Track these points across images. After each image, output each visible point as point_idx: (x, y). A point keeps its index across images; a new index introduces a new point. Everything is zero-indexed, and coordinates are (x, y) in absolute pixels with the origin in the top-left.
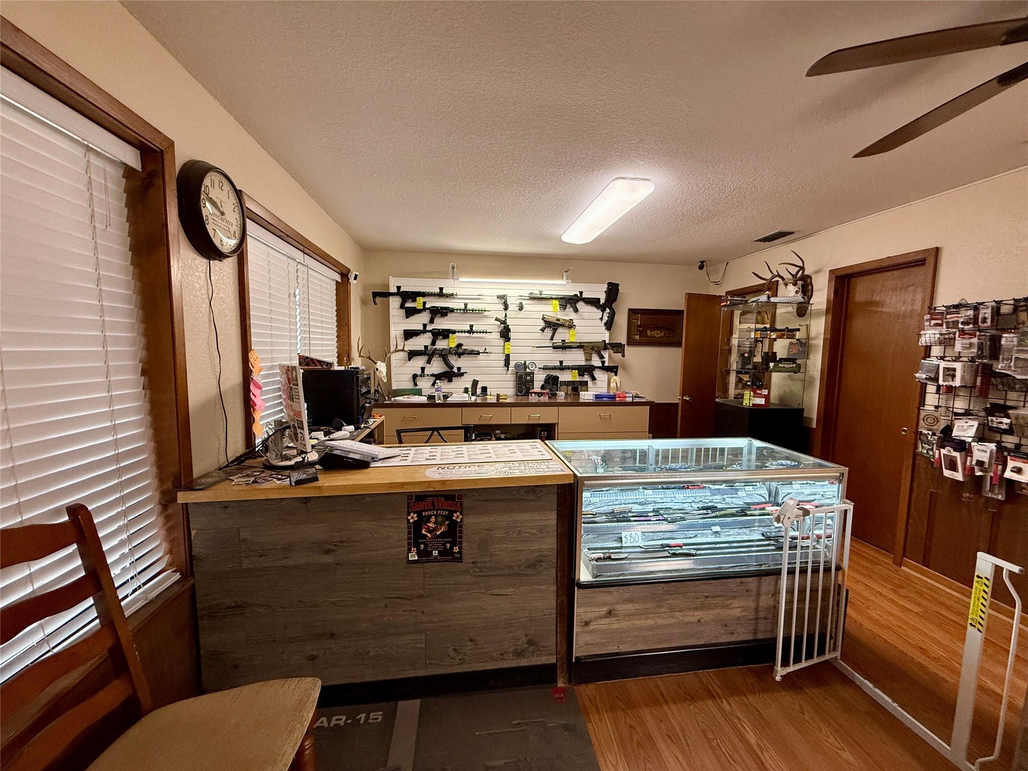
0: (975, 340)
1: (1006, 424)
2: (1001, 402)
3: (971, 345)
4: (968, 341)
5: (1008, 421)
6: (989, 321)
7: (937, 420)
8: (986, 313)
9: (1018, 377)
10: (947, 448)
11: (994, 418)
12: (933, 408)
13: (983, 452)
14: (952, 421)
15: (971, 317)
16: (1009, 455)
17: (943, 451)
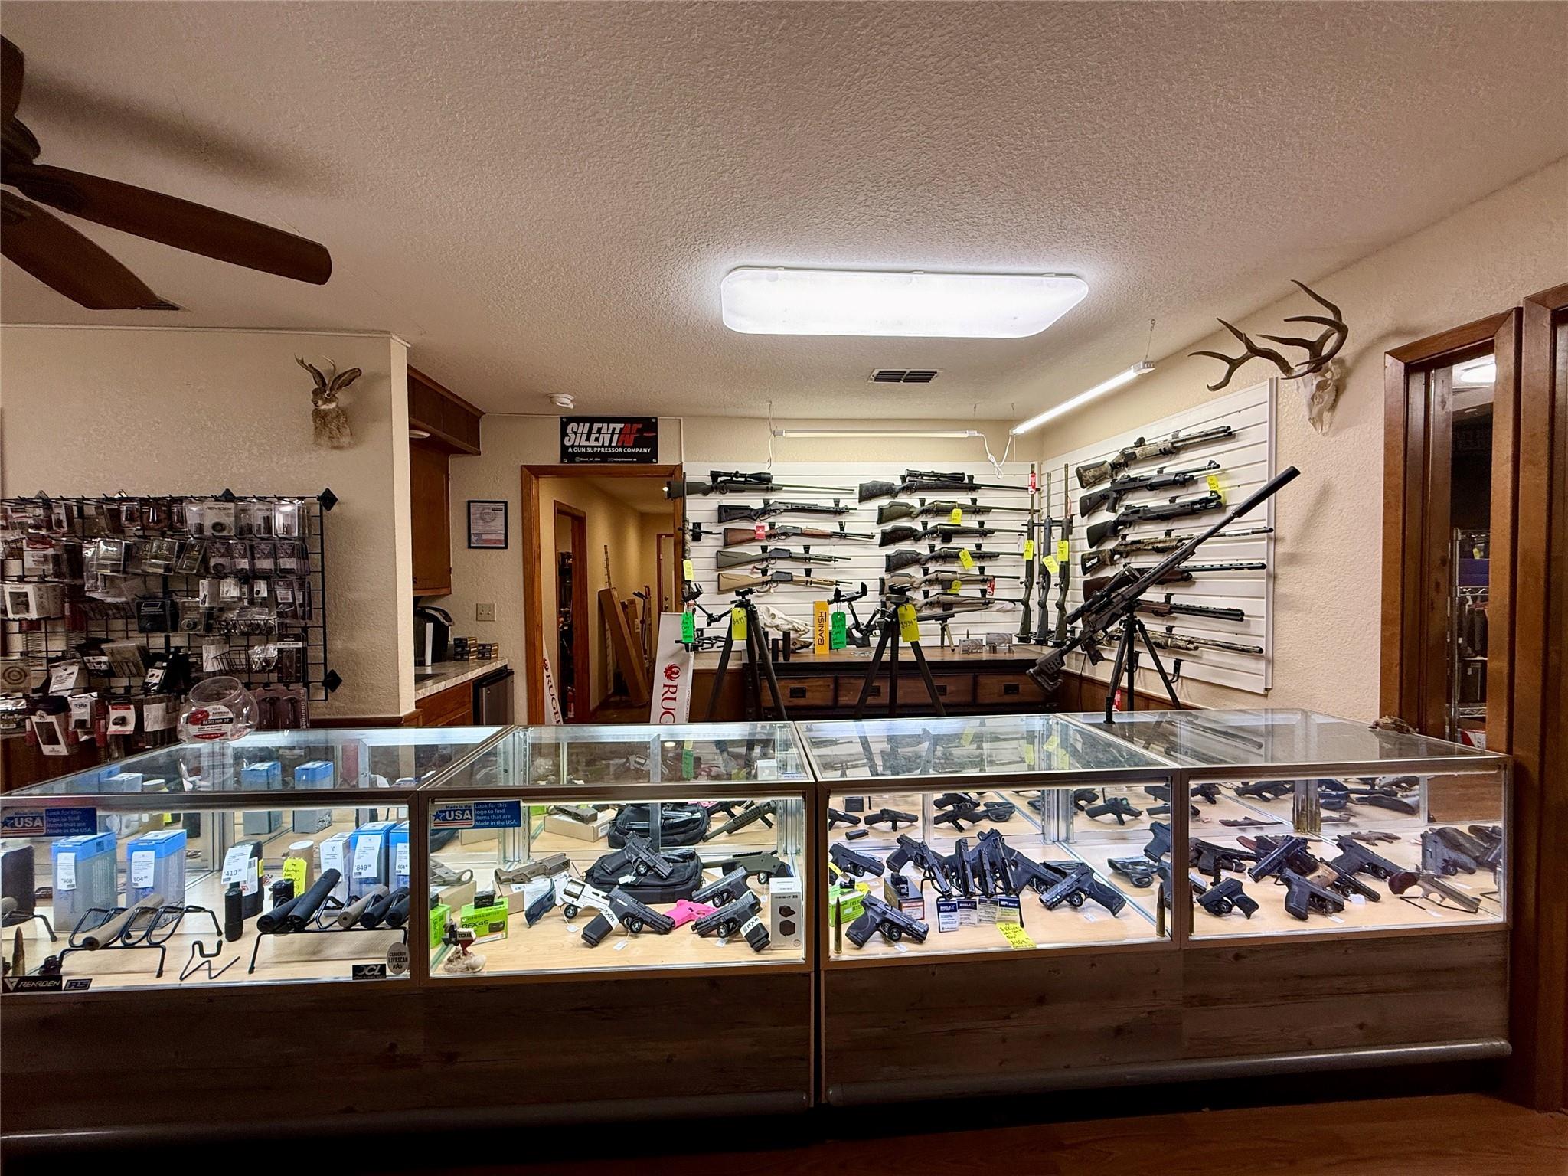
0: (50, 552)
1: (105, 663)
2: (103, 635)
3: (45, 556)
4: (41, 553)
5: (104, 659)
6: (65, 524)
7: (24, 674)
8: (60, 513)
9: (109, 600)
10: (39, 712)
11: (90, 658)
12: (17, 656)
13: (81, 708)
14: (48, 670)
15: (41, 517)
16: (110, 703)
17: (35, 719)
